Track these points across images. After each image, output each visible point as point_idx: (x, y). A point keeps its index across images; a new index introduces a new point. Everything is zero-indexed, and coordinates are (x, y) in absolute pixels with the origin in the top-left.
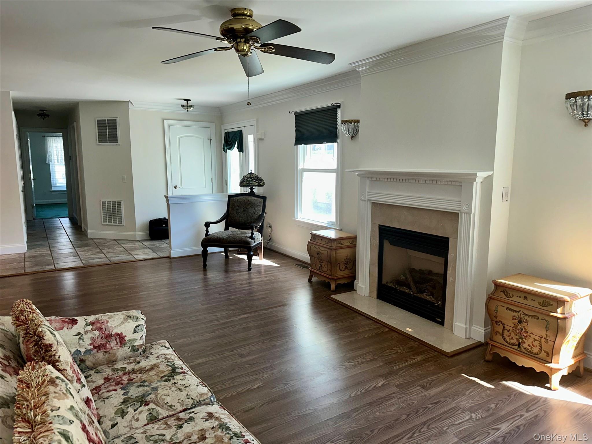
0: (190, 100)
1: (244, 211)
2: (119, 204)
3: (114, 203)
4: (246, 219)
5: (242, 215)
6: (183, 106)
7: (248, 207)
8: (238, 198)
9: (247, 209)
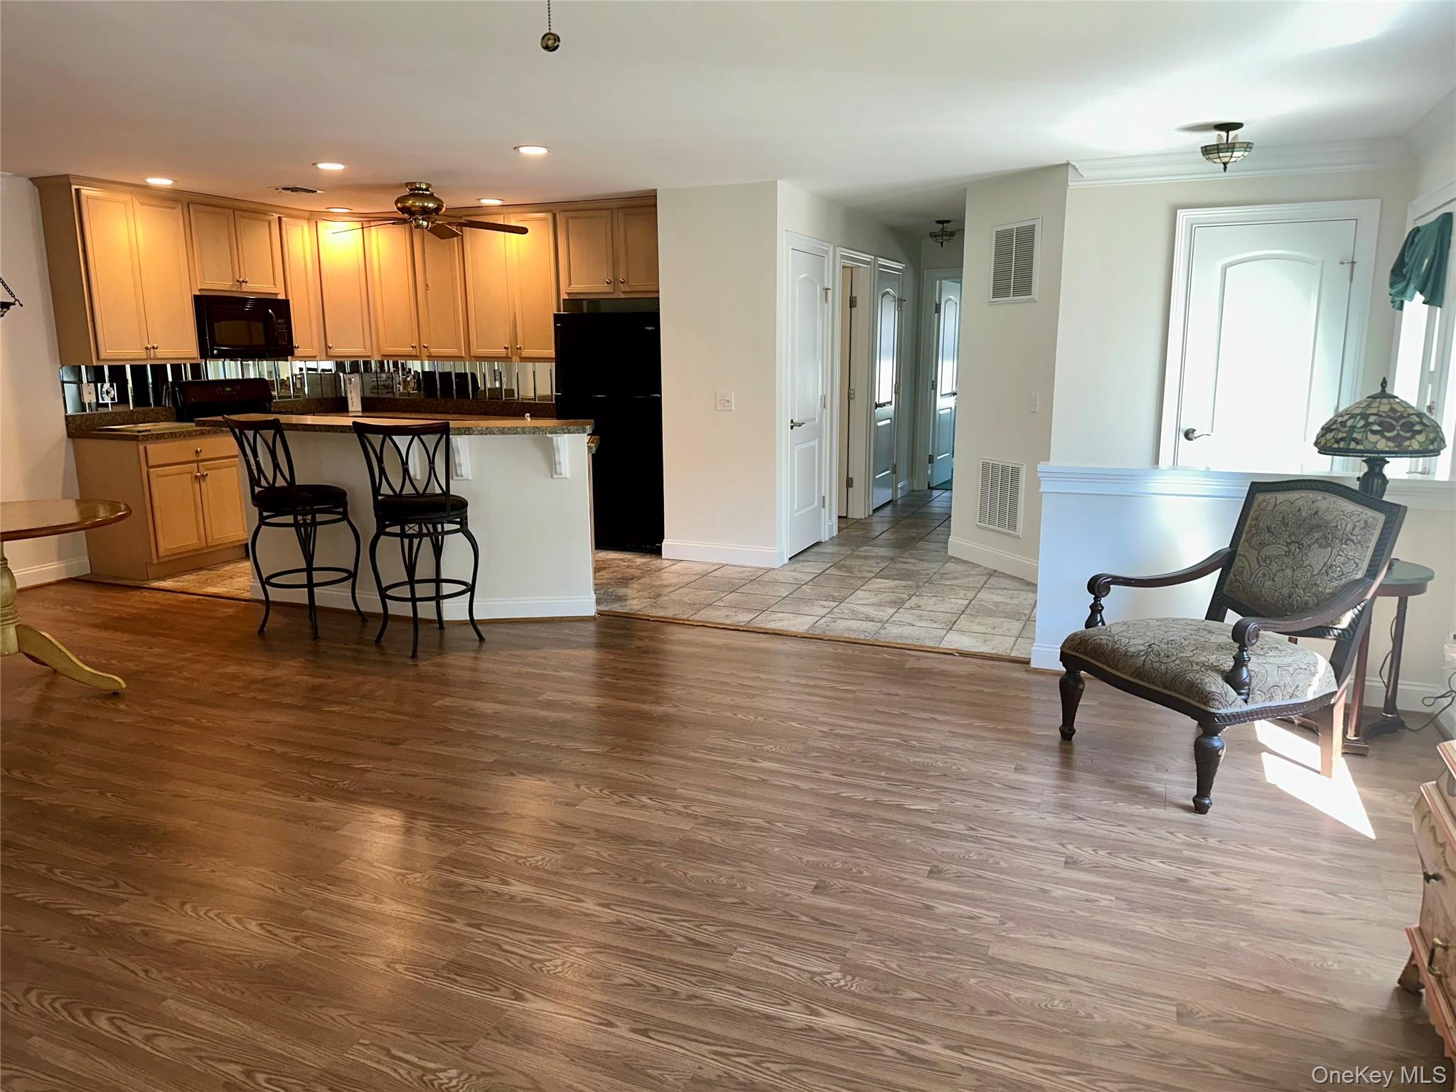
0: (1237, 126)
1: (1288, 554)
2: (1016, 472)
3: (1004, 469)
4: (1286, 591)
5: (1274, 567)
6: (1207, 151)
7: (1306, 541)
8: (1281, 497)
9: (1301, 546)
